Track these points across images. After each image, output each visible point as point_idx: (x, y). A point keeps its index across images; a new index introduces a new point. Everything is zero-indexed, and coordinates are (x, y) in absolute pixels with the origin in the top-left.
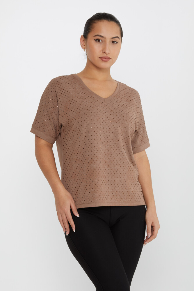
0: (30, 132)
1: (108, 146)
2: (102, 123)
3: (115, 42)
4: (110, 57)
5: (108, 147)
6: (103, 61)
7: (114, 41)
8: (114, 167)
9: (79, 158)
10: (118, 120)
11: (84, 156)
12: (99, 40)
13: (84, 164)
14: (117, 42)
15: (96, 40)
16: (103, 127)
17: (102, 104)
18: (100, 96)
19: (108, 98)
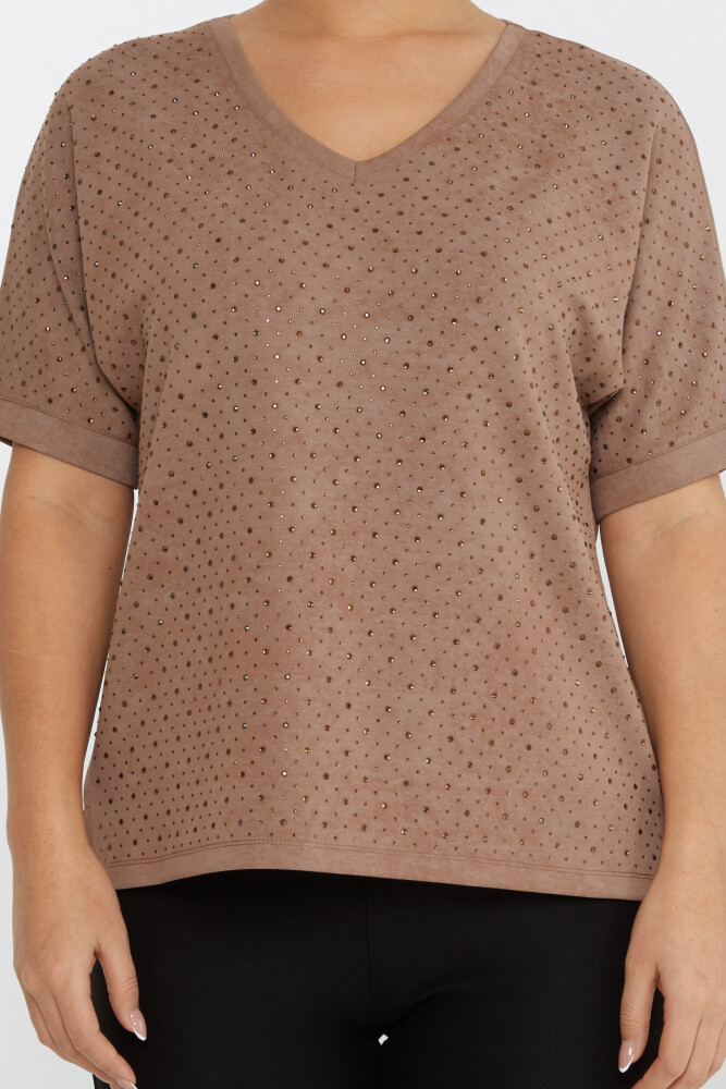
1: (352, 479)
2: (306, 329)
5: (346, 480)
8: (387, 617)
9: (170, 555)
10: (423, 302)
11: (199, 541)
13: (199, 590)
16: (315, 352)
17: (327, 203)
18: (327, 150)
19: (383, 156)
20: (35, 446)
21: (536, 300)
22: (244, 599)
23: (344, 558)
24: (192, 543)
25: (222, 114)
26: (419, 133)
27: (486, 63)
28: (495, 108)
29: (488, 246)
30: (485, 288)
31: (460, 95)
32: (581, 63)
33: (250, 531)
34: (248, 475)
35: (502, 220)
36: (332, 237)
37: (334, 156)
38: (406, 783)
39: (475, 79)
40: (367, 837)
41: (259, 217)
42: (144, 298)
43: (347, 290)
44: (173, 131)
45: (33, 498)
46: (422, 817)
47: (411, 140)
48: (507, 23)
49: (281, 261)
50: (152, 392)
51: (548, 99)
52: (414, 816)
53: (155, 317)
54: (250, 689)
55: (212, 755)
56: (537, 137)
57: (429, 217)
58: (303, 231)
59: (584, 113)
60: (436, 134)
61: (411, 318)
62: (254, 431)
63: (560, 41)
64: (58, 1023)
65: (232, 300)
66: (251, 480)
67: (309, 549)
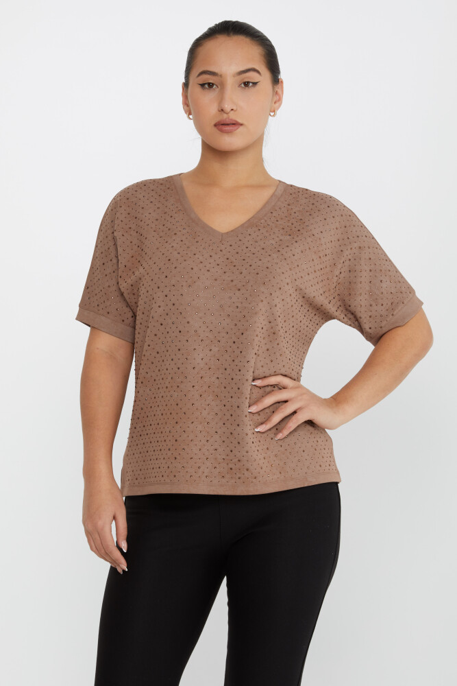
0: (77, 319)
1: (217, 349)
3: (251, 84)
4: (240, 121)
5: (215, 349)
6: (222, 131)
7: (248, 82)
9: (149, 375)
10: (243, 284)
11: (159, 370)
12: (211, 85)
14: (255, 84)
15: (202, 85)
16: (204, 302)
17: (211, 248)
18: (212, 228)
19: (232, 231)
20: (102, 329)
21: (286, 285)
22: (176, 394)
23: (214, 379)
24: (157, 371)
25: (174, 212)
26: (245, 223)
27: (272, 196)
28: (274, 214)
29: (269, 265)
30: (266, 279)
31: (262, 209)
32: (307, 196)
33: (179, 368)
34: (178, 348)
35: (275, 256)
36: (212, 261)
37: (214, 231)
38: (239, 461)
39: (267, 203)
40: (224, 480)
41: (185, 252)
42: (140, 279)
43: (216, 280)
44: (157, 220)
45: (98, 349)
46: (246, 472)
47: (242, 226)
48: (280, 181)
49: (192, 269)
50: (141, 314)
51: (294, 211)
52: (243, 472)
53: (144, 287)
54: (179, 427)
55: (162, 450)
56: (290, 224)
57: (248, 255)
58: (201, 258)
59: (308, 214)
60: (252, 224)
61: (239, 290)
62: (180, 332)
63: (299, 188)
64: (99, 542)
65: (173, 282)
66: (179, 350)
67: (200, 375)
